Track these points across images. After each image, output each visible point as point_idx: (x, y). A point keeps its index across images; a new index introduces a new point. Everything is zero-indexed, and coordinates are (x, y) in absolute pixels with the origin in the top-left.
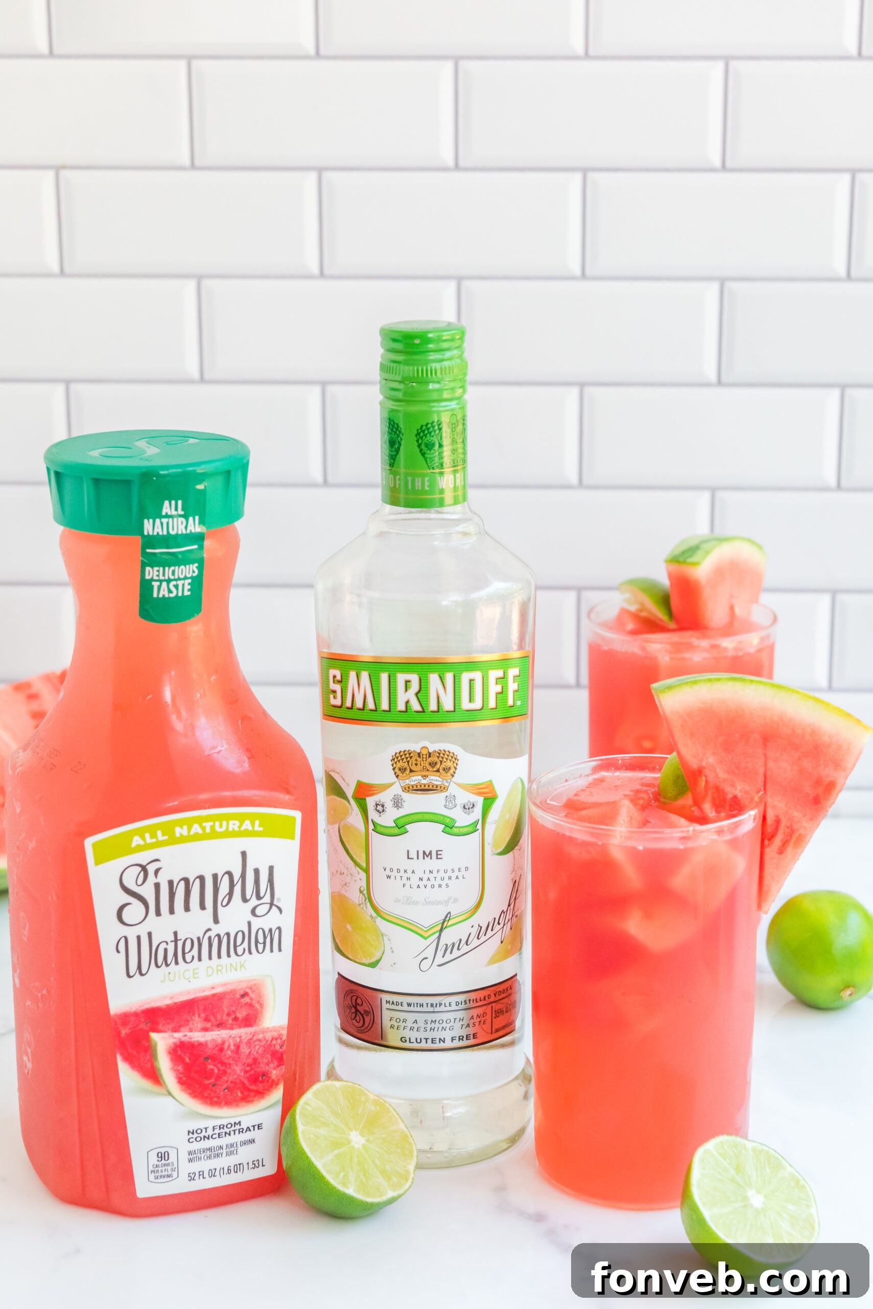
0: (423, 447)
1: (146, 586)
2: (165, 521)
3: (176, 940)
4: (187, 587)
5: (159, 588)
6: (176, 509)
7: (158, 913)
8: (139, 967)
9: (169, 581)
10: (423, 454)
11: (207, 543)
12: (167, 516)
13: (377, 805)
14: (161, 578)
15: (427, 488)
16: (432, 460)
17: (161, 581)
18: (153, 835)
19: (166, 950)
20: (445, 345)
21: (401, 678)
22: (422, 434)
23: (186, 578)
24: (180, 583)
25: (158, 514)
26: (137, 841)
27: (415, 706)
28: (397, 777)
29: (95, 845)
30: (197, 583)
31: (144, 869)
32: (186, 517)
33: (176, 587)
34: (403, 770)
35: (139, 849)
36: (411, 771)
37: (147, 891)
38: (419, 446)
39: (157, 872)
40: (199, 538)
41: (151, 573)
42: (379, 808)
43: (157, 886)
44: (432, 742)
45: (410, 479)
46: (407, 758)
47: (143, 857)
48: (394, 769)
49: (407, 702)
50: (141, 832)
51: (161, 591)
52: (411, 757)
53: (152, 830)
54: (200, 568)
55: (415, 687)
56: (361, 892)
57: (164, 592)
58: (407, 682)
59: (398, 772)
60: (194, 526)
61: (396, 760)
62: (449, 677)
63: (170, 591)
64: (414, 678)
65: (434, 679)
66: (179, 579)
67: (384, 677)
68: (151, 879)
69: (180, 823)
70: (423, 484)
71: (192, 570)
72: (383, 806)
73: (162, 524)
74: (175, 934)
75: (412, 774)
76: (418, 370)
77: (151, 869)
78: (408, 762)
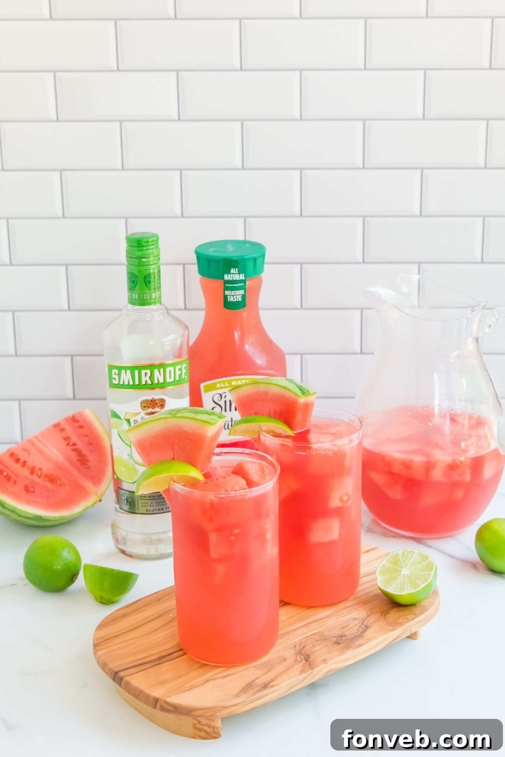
0: (147, 282)
1: (226, 297)
2: (232, 275)
3: (232, 421)
4: (240, 298)
5: (230, 298)
6: (236, 271)
7: (226, 411)
8: (228, 427)
9: (233, 296)
10: (147, 285)
11: (247, 283)
12: (232, 274)
13: (135, 421)
14: (231, 294)
15: (148, 298)
16: (150, 287)
17: (231, 296)
18: (224, 384)
19: (228, 424)
20: (150, 244)
21: (143, 372)
22: (146, 278)
23: (239, 295)
24: (237, 296)
25: (229, 273)
26: (218, 385)
27: (149, 382)
28: (143, 410)
29: (204, 386)
30: (244, 297)
31: (221, 395)
32: (239, 274)
33: (236, 298)
34: (145, 407)
35: (219, 388)
36: (148, 407)
37: (222, 403)
38: (145, 282)
39: (225, 397)
40: (244, 281)
41: (227, 293)
42: (136, 422)
43: (225, 402)
44: (156, 395)
45: (142, 295)
46: (146, 402)
47: (221, 391)
48: (141, 407)
49: (146, 381)
50: (220, 383)
51: (231, 299)
52: (148, 402)
53: (224, 382)
54: (245, 292)
55: (149, 375)
56: (128, 455)
57: (232, 300)
58: (146, 373)
59: (143, 408)
60: (242, 277)
61: (142, 403)
62: (162, 370)
63: (234, 299)
64: (148, 372)
65: (156, 371)
66: (237, 295)
67: (136, 372)
68: (223, 399)
69: (234, 380)
70: (147, 297)
71: (242, 292)
72: (137, 421)
73: (231, 276)
74: (232, 418)
75: (148, 408)
76: (143, 253)
77: (223, 395)
78: (147, 404)
